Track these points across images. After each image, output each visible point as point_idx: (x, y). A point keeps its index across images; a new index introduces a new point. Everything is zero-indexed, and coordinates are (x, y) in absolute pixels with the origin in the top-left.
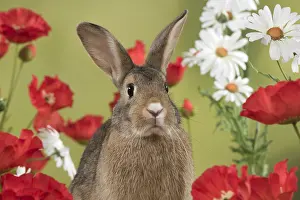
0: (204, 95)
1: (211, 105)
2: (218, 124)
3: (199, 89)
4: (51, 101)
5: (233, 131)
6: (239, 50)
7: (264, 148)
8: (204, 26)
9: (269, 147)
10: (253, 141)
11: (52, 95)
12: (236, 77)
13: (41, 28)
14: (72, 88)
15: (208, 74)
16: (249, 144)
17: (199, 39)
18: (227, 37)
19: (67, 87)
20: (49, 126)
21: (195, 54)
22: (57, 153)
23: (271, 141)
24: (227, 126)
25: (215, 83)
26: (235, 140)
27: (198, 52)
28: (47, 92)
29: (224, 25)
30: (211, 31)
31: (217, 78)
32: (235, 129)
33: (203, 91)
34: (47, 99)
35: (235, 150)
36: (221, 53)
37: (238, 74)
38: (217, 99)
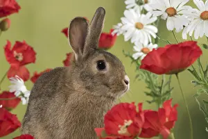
0: (127, 56)
1: (132, 63)
2: (137, 76)
3: (123, 51)
4: (20, 59)
5: (147, 81)
6: (152, 24)
7: (168, 92)
8: (127, 7)
9: (171, 92)
10: (160, 88)
11: (21, 54)
12: (149, 43)
13: (14, 7)
14: (35, 50)
15: (130, 40)
16: (158, 90)
17: (124, 16)
18: (143, 15)
19: (32, 49)
20: (17, 76)
21: (121, 27)
22: (23, 95)
23: (173, 88)
24: (143, 78)
25: (135, 47)
26: (149, 88)
27: (123, 25)
28: (18, 52)
29: (142, 7)
30: (132, 11)
31: (135, 44)
32: (148, 80)
33: (126, 53)
34: (17, 57)
35: (148, 94)
36: (139, 26)
37: (151, 41)
38: (136, 58)
